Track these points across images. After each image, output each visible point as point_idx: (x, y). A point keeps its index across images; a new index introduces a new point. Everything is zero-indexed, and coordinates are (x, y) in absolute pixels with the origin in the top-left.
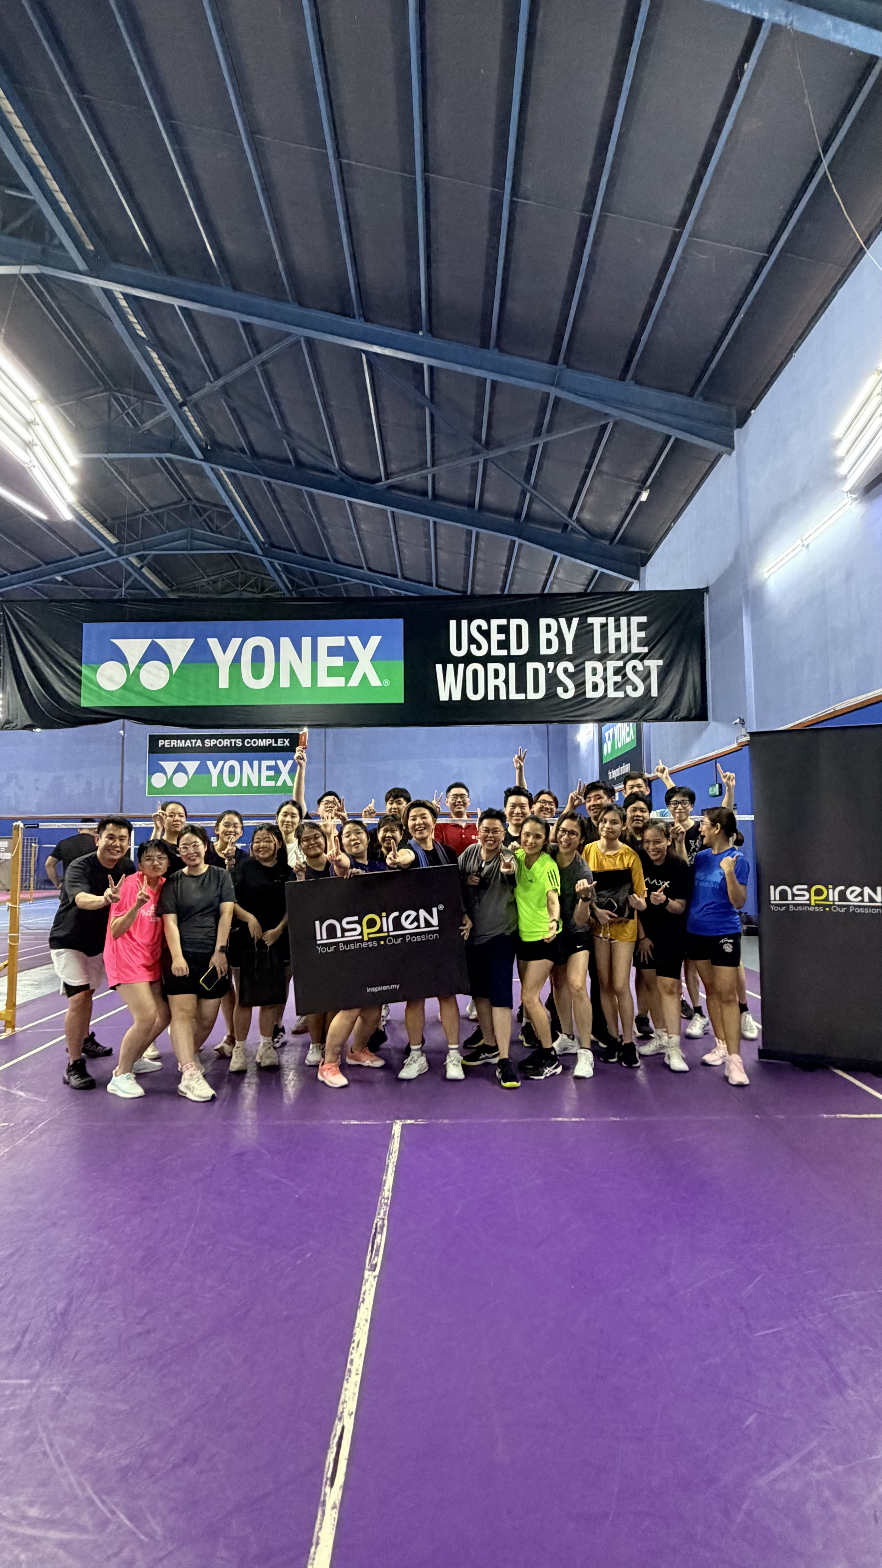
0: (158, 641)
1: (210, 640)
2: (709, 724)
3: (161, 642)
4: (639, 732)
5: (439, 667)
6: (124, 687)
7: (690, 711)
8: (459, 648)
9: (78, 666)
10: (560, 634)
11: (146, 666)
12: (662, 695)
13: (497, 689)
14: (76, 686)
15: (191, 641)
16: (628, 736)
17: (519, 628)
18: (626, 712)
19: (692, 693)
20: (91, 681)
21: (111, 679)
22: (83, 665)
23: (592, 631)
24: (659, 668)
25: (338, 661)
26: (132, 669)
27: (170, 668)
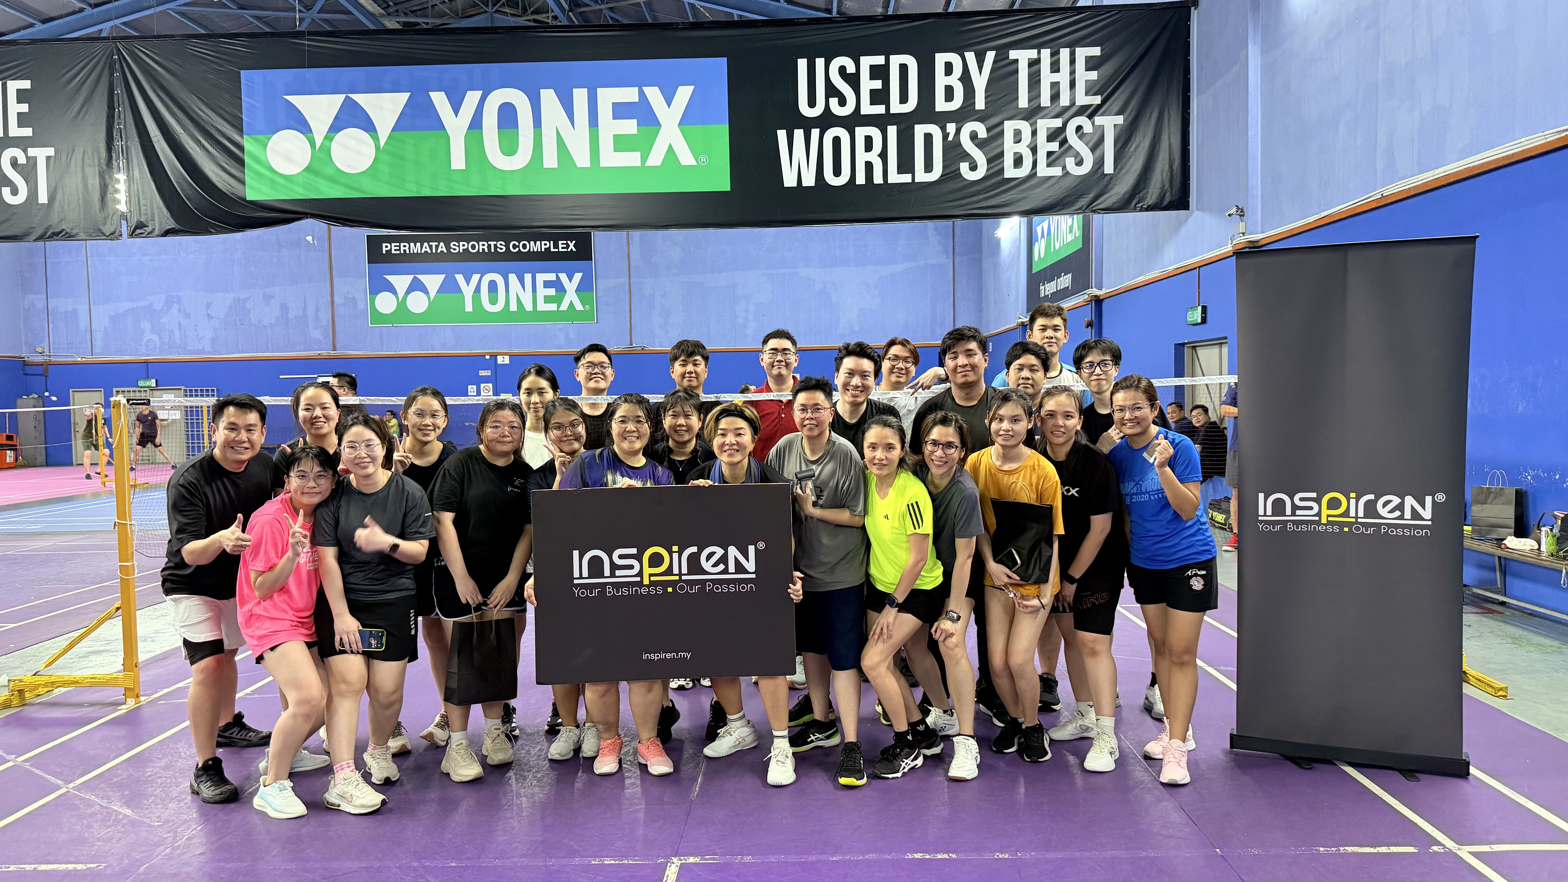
0: (353, 96)
1: (433, 94)
2: (1192, 213)
3: (359, 98)
4: (1086, 228)
5: (782, 135)
6: (308, 169)
7: (1162, 197)
8: (812, 103)
9: (236, 137)
10: (966, 78)
11: (341, 136)
12: (1121, 170)
13: (869, 166)
14: (237, 169)
15: (404, 97)
16: (1071, 231)
17: (904, 68)
18: (1065, 197)
19: (1167, 167)
20: (258, 161)
21: (288, 159)
22: (245, 136)
23: (1017, 71)
24: (1118, 129)
25: (630, 126)
26: (319, 141)
27: (376, 139)
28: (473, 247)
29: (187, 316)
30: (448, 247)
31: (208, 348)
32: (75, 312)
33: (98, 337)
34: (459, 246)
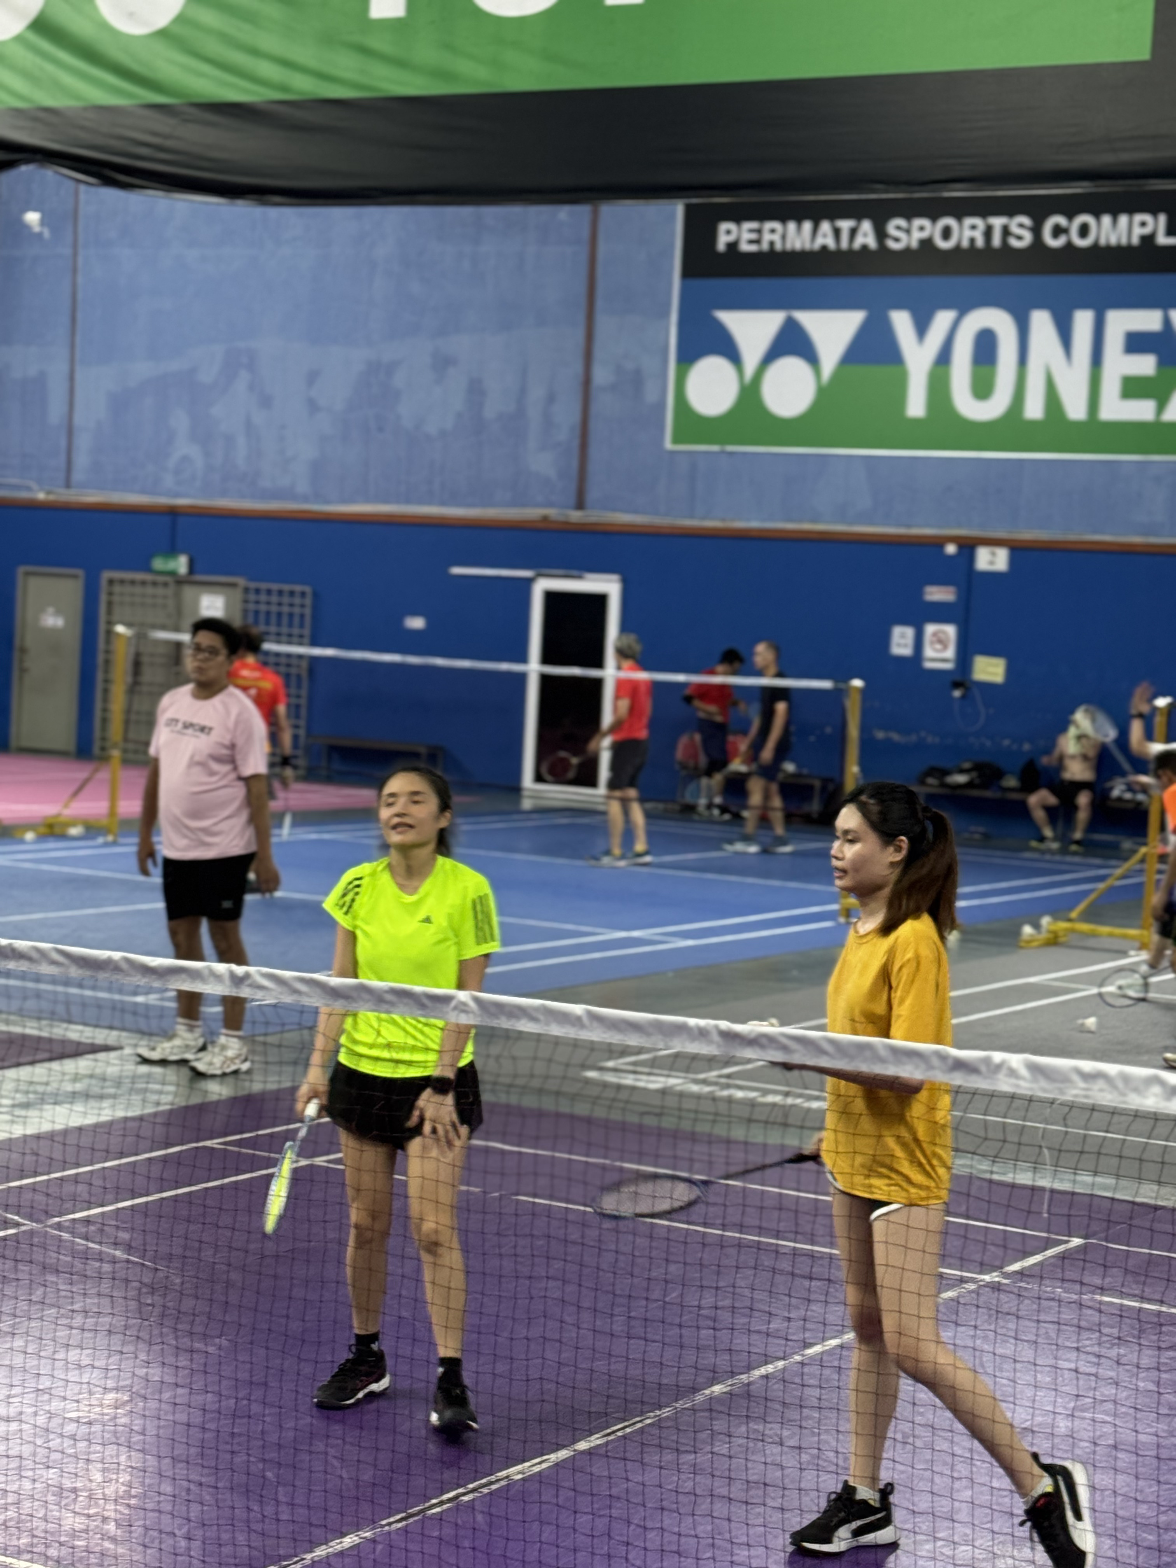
28: (947, 233)
29: (266, 402)
30: (881, 234)
31: (303, 487)
32: (41, 380)
33: (83, 443)
34: (908, 231)
